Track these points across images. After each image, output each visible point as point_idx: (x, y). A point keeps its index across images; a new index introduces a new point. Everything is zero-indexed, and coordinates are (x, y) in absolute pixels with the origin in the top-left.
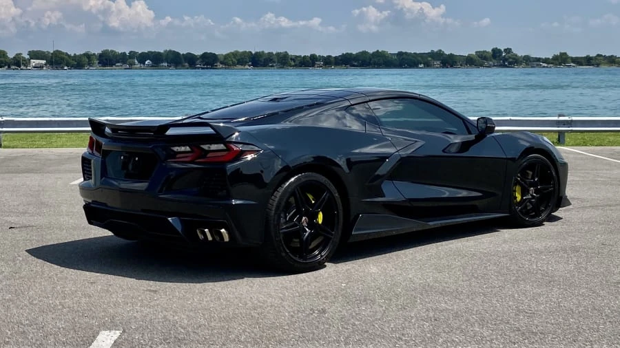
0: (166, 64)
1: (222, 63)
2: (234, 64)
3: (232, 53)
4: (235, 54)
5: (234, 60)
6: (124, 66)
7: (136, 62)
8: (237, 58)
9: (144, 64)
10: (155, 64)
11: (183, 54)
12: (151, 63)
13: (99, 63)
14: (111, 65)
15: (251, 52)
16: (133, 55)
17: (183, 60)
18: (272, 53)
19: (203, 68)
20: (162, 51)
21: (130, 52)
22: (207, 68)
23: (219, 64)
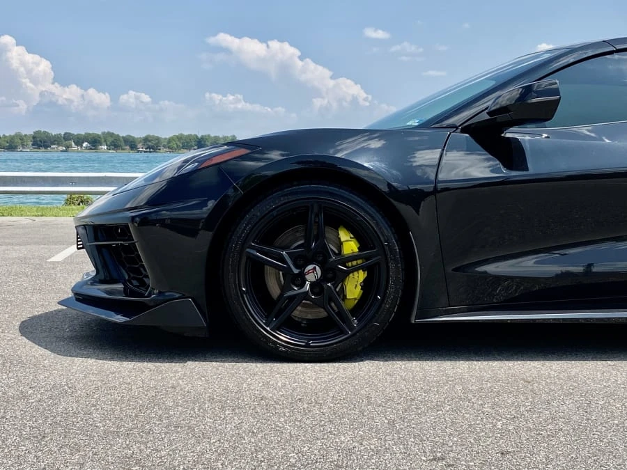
0: (106, 147)
1: (164, 146)
2: (178, 148)
3: (177, 137)
4: (180, 138)
5: (178, 143)
6: (61, 148)
7: (73, 144)
8: (182, 141)
9: (81, 146)
10: (94, 146)
11: (123, 137)
12: (89, 145)
13: (33, 145)
14: (46, 147)
15: (196, 136)
16: (67, 137)
17: (123, 143)
18: (219, 137)
19: (145, 152)
20: (100, 133)
21: (66, 134)
22: (150, 152)
23: (162, 148)
